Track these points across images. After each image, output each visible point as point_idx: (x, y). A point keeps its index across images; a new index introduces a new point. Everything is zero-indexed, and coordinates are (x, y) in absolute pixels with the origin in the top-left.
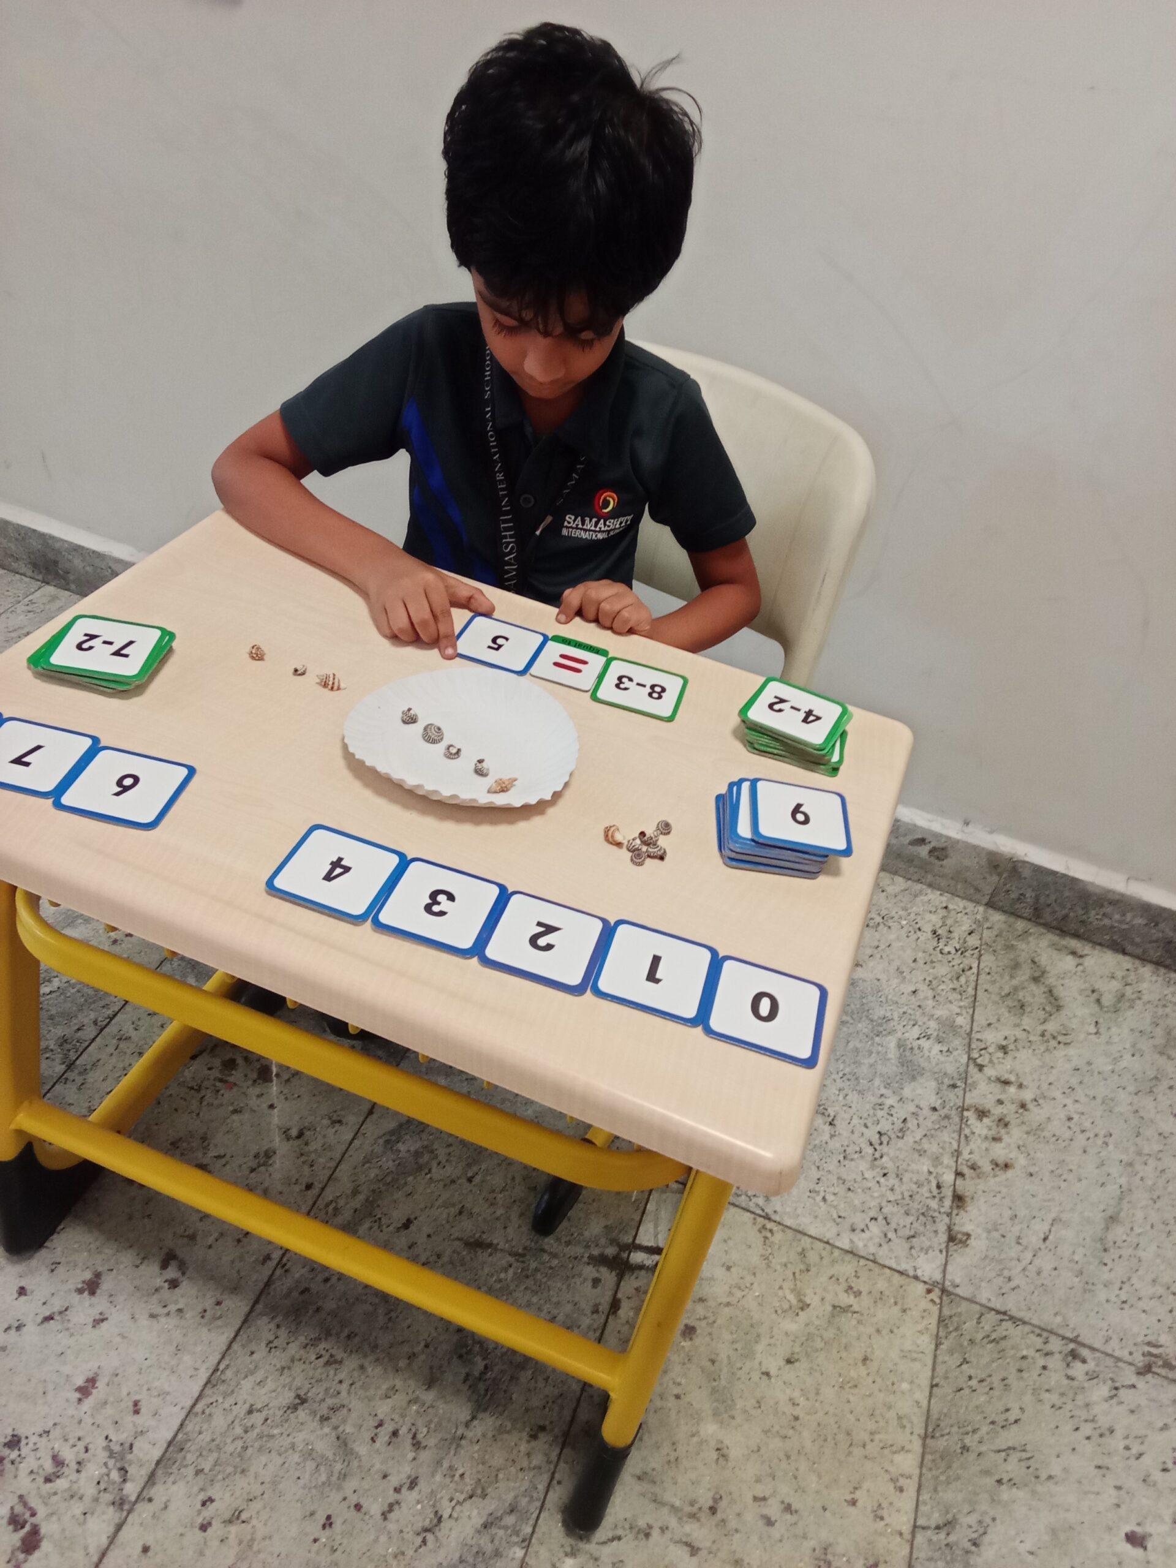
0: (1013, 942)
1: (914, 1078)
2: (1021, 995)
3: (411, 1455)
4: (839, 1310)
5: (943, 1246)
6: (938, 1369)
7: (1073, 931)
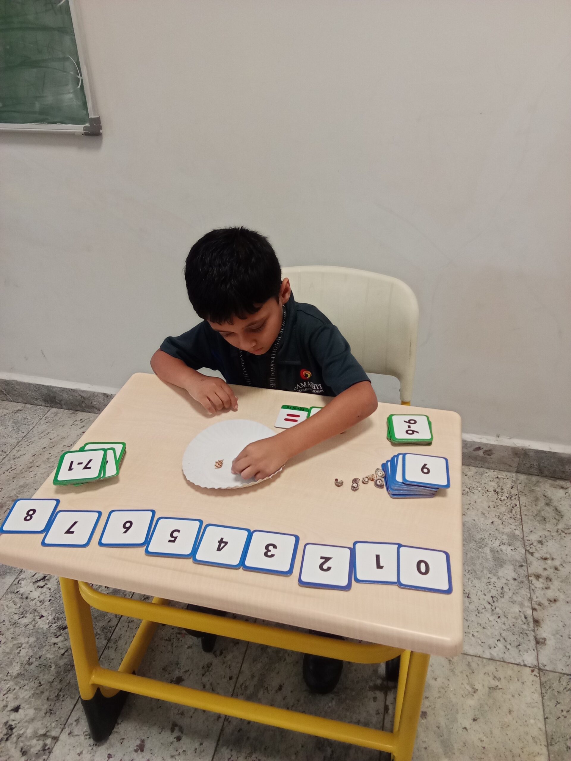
0: (533, 488)
1: (502, 566)
2: (543, 513)
4: (492, 689)
5: (534, 647)
6: (546, 710)
7: (560, 477)
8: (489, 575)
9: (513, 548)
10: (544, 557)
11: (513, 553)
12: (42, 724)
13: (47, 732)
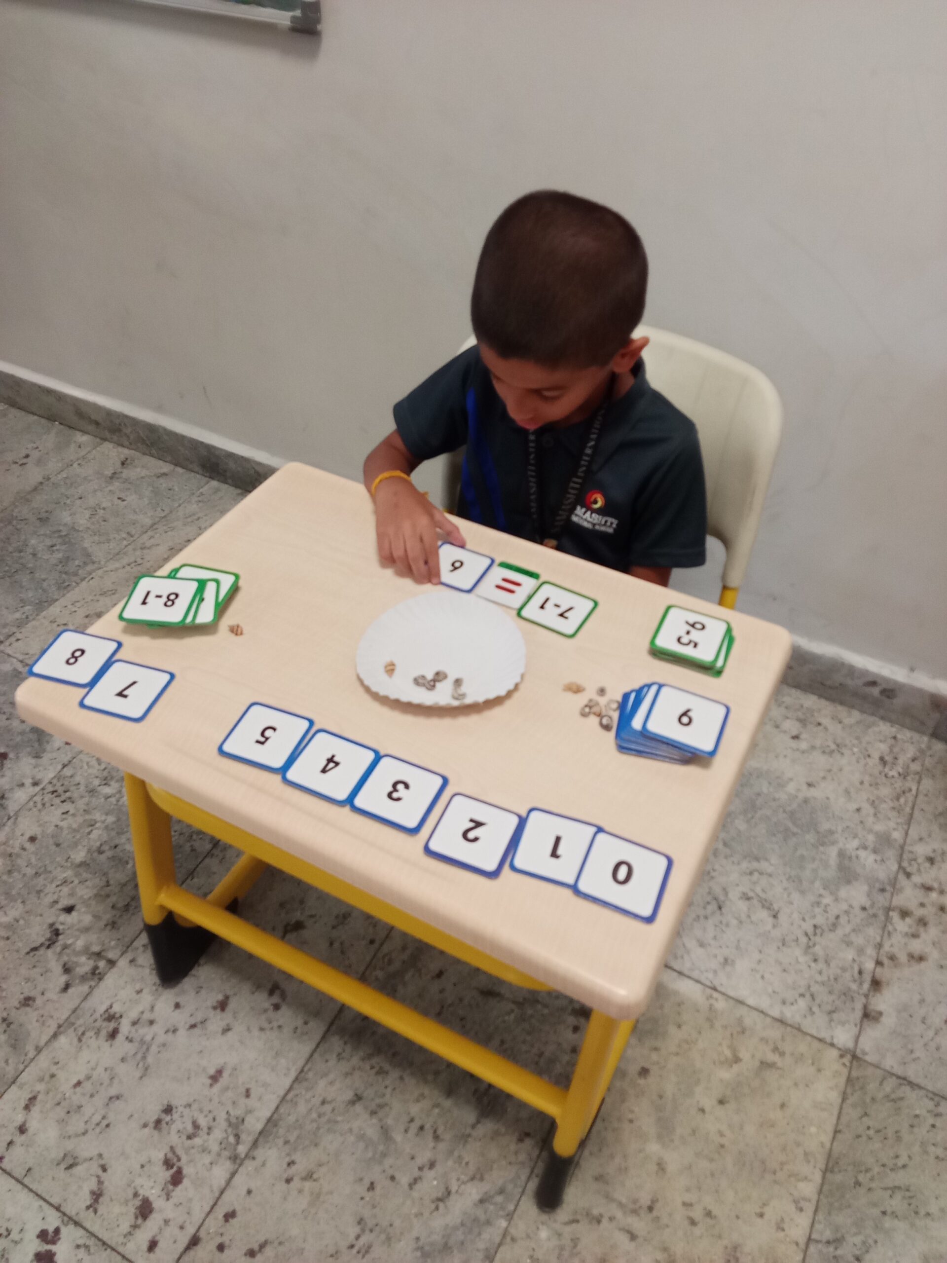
1: (849, 882)
3: (432, 1144)
4: (765, 1065)
5: (858, 1021)
6: (842, 1119)
8: (822, 891)
9: (879, 858)
10: (927, 886)
11: (876, 867)
12: (98, 938)
13: (103, 951)
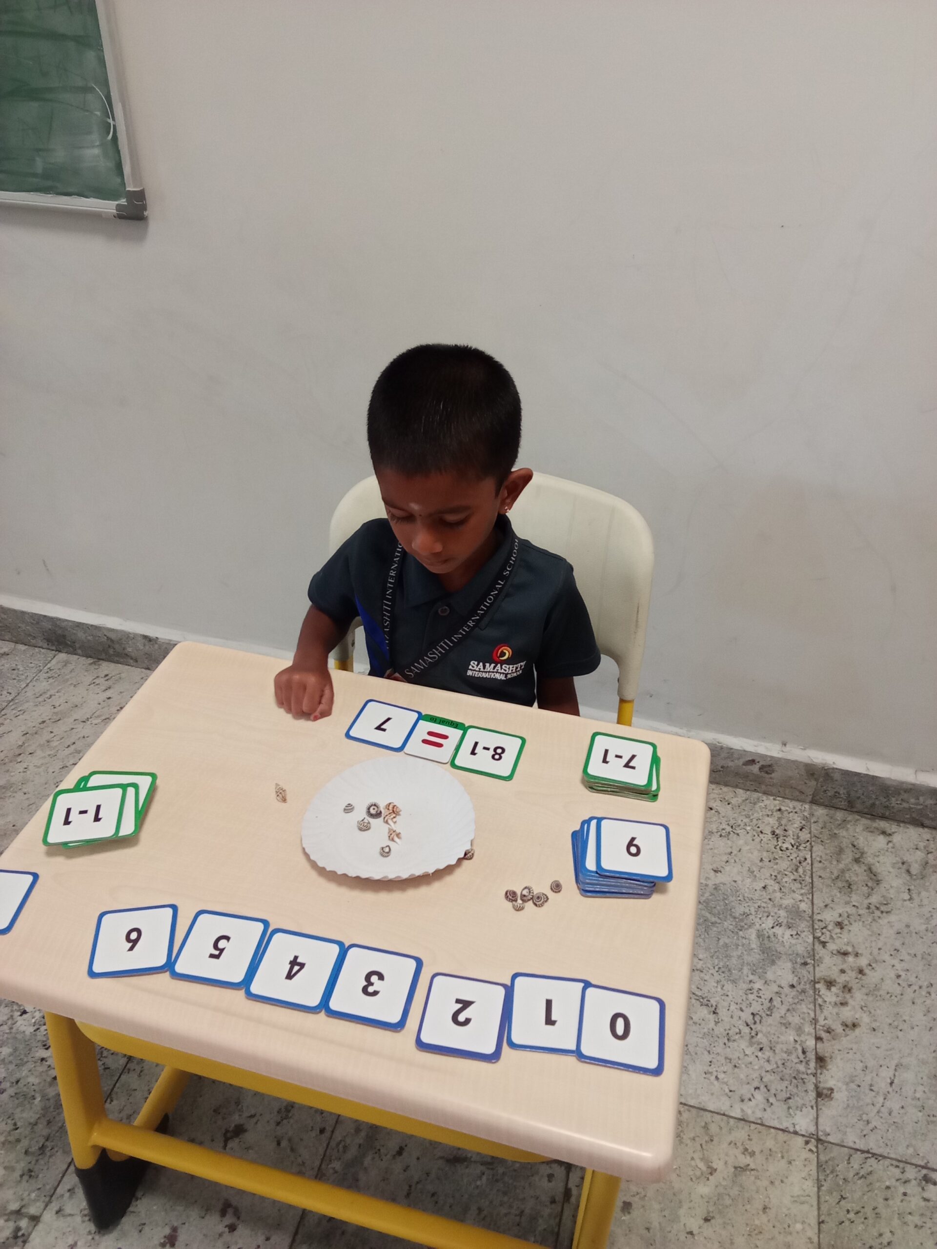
0: (837, 832)
1: (773, 962)
2: (847, 875)
4: (740, 1170)
5: (813, 1103)
6: (822, 1208)
7: (880, 814)
8: (751, 977)
9: (794, 933)
10: (842, 951)
11: (794, 942)
12: (15, 1193)
13: (22, 1207)
